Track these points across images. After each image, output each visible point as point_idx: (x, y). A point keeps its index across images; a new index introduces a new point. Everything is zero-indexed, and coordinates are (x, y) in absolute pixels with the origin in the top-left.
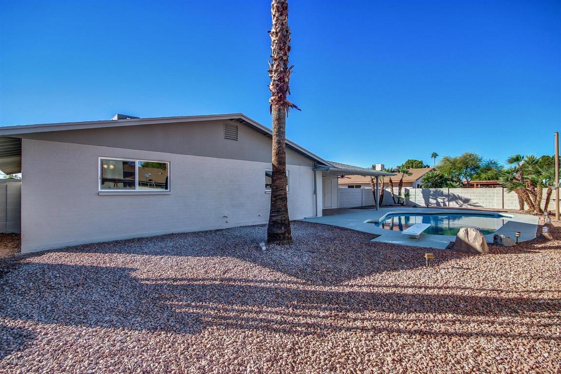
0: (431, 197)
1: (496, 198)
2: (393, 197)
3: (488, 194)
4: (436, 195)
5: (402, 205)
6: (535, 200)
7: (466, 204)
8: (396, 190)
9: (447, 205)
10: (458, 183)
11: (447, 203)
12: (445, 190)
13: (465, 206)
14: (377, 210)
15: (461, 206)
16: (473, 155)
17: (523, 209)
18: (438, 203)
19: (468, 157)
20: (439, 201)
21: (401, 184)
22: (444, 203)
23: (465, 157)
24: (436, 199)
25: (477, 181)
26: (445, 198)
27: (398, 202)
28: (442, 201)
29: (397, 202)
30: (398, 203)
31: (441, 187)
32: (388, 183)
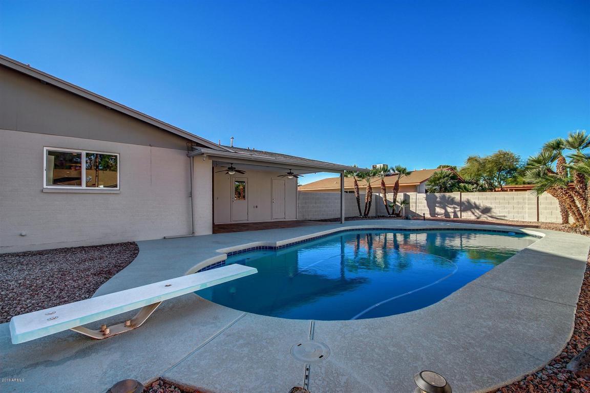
0: (437, 205)
1: (527, 206)
2: (386, 206)
3: (515, 201)
4: (445, 203)
5: (398, 216)
6: (585, 207)
7: (485, 216)
8: (390, 197)
9: (459, 215)
10: (475, 185)
11: (459, 214)
12: (456, 195)
13: (484, 218)
14: (341, 223)
15: (478, 218)
16: (508, 154)
17: (567, 222)
18: (447, 214)
19: (502, 156)
20: (449, 211)
21: (396, 188)
22: (455, 213)
23: (497, 156)
24: (444, 208)
25: (513, 185)
26: (456, 206)
27: (393, 212)
28: (453, 211)
29: (391, 211)
30: (393, 214)
31: (452, 192)
32: (380, 187)
